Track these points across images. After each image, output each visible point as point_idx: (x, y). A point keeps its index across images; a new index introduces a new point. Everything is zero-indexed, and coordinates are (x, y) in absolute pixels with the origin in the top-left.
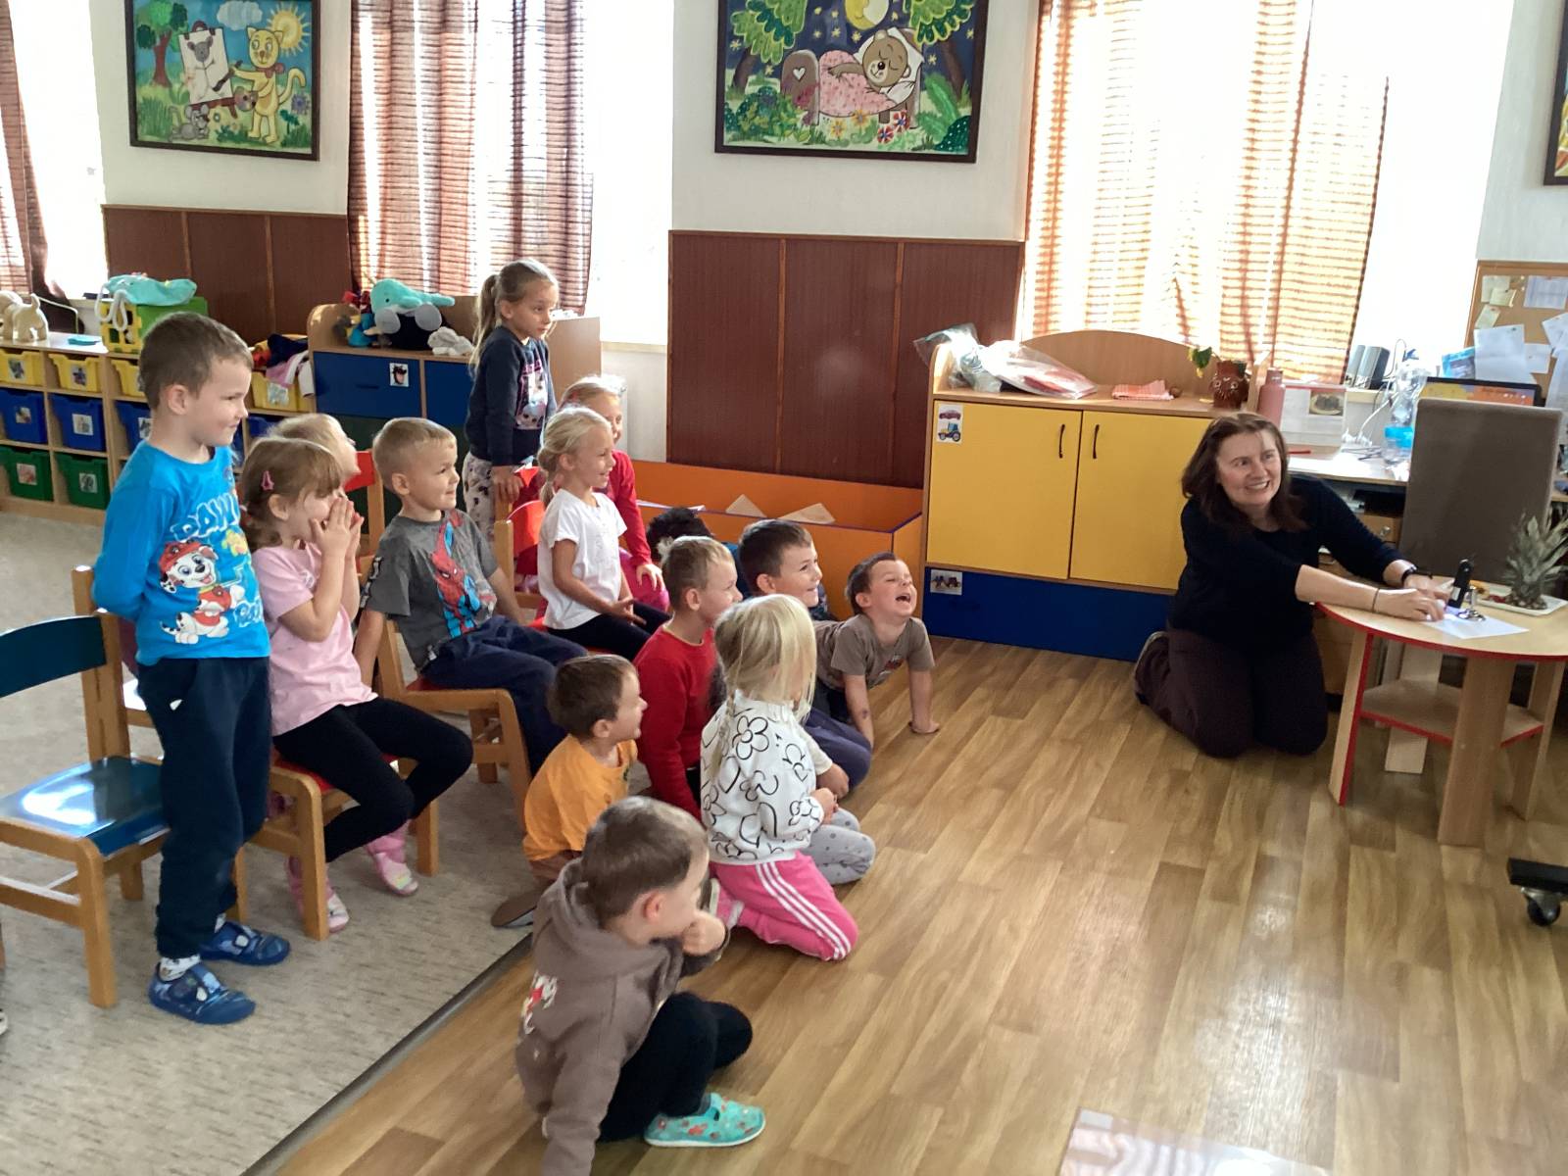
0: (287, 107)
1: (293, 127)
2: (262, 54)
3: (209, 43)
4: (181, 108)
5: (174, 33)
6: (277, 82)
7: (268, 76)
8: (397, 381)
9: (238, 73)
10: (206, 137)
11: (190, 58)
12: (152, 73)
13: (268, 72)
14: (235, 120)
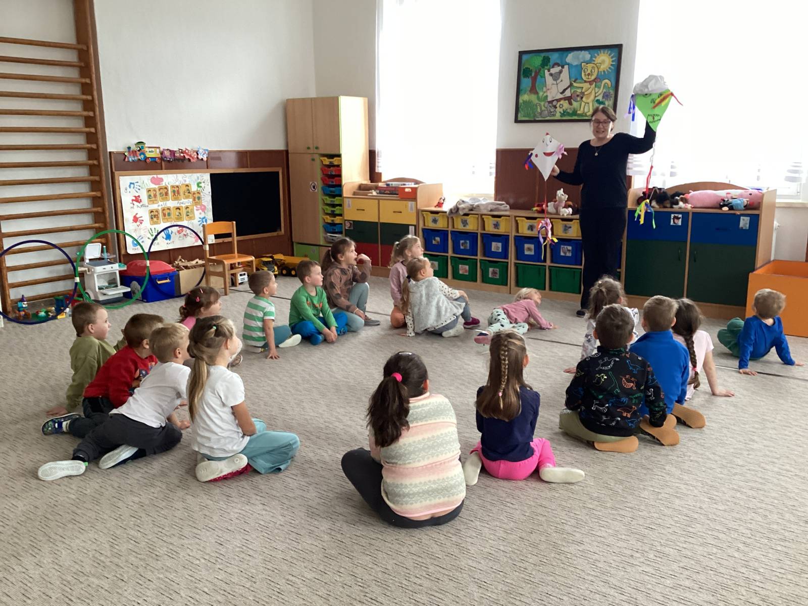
0: (600, 98)
2: (589, 74)
3: (561, 72)
5: (542, 69)
6: (595, 87)
7: (591, 85)
9: (575, 84)
10: (554, 115)
11: (549, 80)
13: (591, 83)
14: (571, 106)
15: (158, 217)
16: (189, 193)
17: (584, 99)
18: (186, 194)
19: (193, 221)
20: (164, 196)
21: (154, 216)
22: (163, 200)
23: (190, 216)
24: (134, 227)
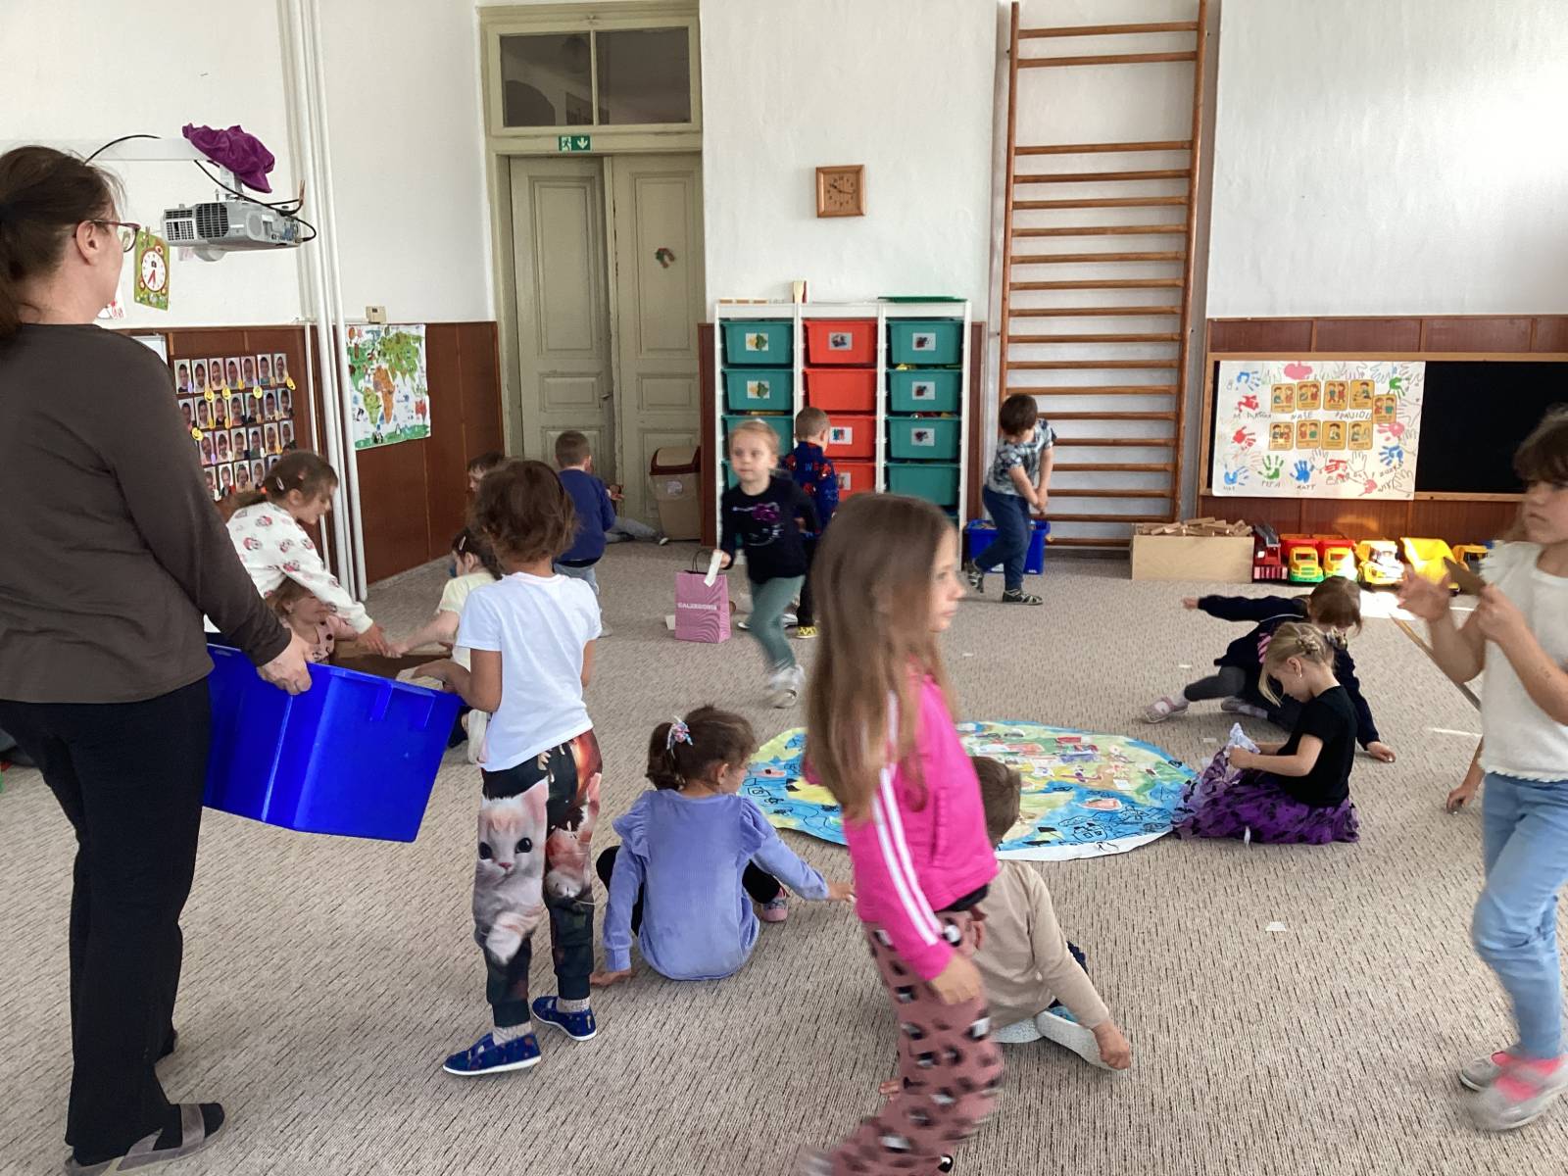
15: (1287, 438)
16: (1367, 397)
18: (1360, 399)
19: (1365, 452)
20: (1309, 400)
21: (1279, 433)
22: (1304, 407)
23: (1360, 441)
24: (1233, 451)
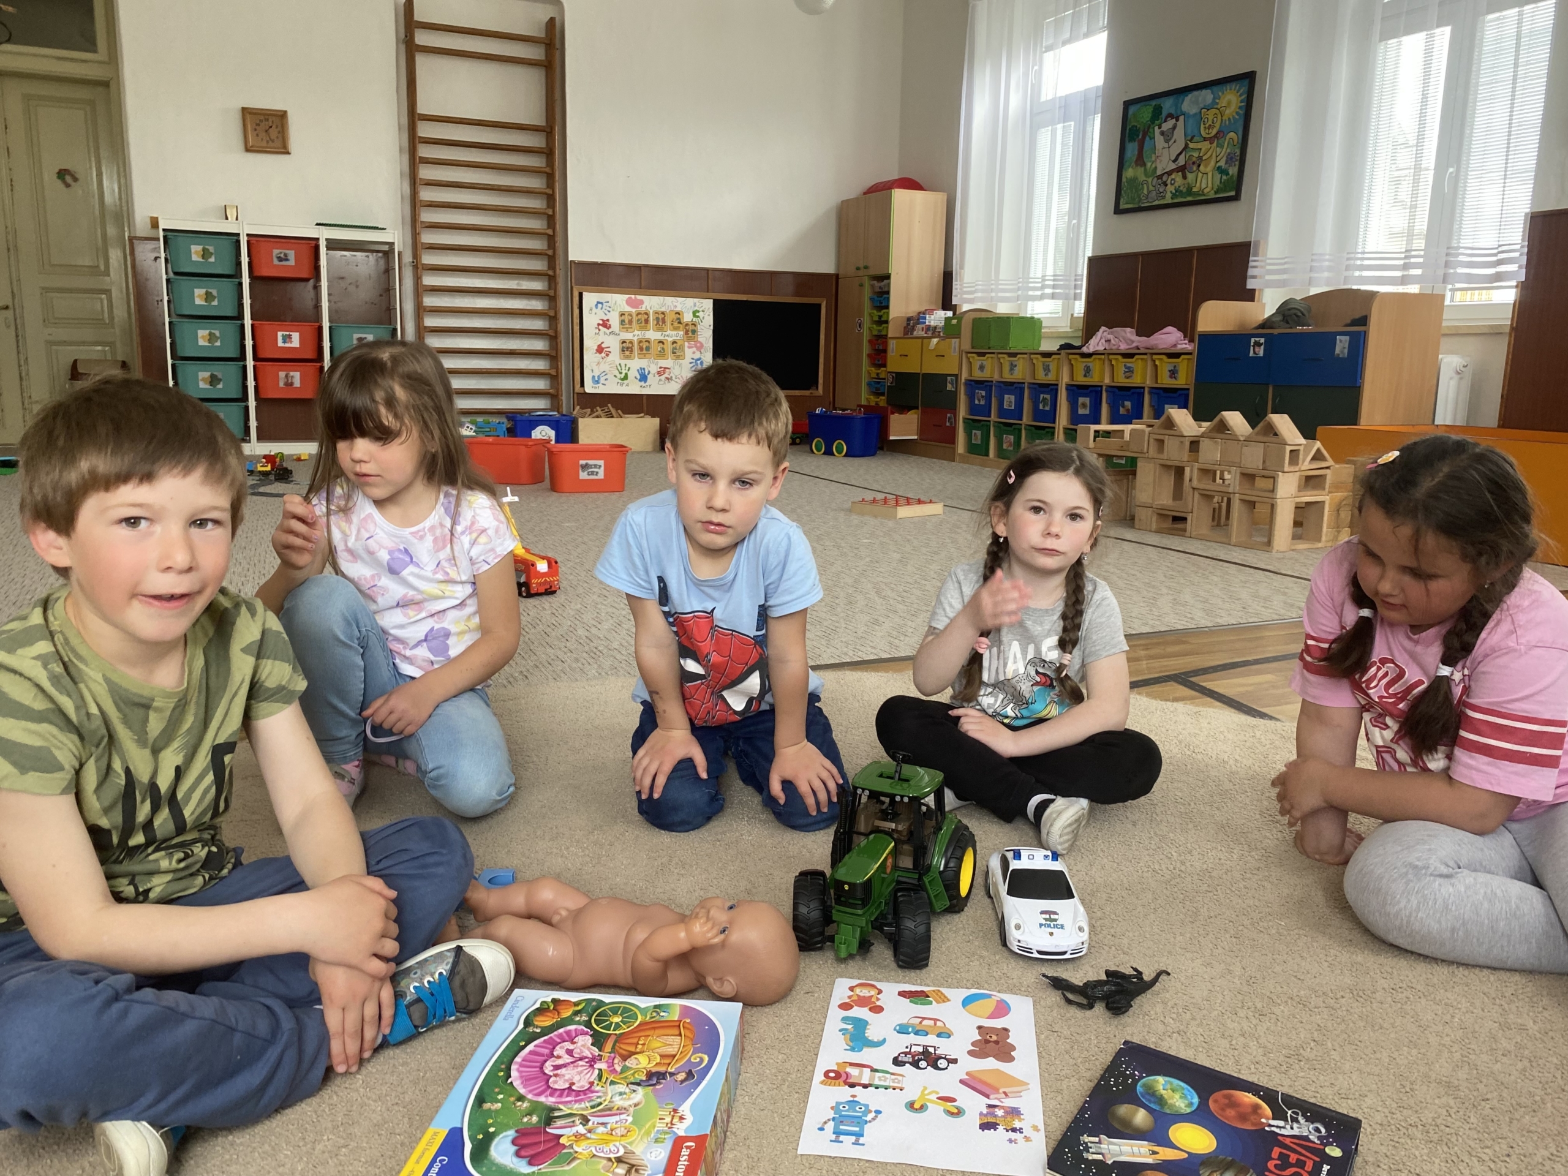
0: (1222, 163)
1: (1224, 177)
2: (1209, 127)
3: (1174, 127)
4: (1150, 180)
5: (1152, 126)
6: (1217, 146)
7: (1211, 143)
8: (1255, 352)
9: (1191, 145)
10: (1164, 197)
11: (1159, 140)
12: (1134, 159)
13: (1211, 140)
14: (1185, 182)
16: (680, 323)
17: (1202, 168)
18: (676, 324)
19: (681, 361)
20: (644, 324)
21: (627, 349)
22: (641, 328)
23: (677, 353)
24: (596, 360)
